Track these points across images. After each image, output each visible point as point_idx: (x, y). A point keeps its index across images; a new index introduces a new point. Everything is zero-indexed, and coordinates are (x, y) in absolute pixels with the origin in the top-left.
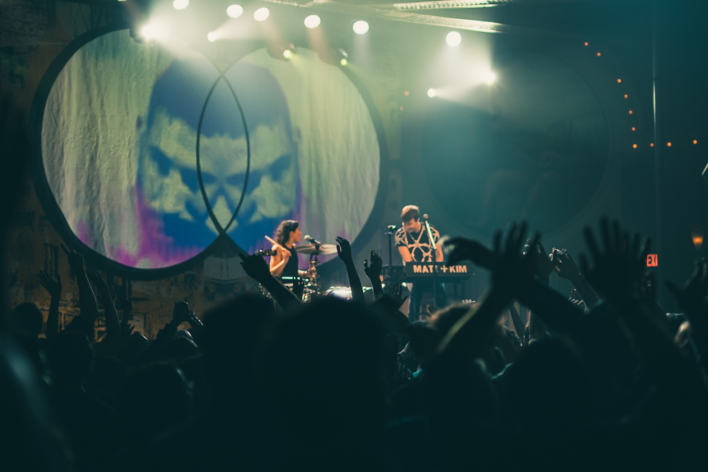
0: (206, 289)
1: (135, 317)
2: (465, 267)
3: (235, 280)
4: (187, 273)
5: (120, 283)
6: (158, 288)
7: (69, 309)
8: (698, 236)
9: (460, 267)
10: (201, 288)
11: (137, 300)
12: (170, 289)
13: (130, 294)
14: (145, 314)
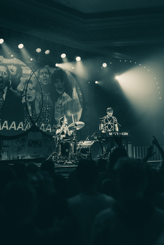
0: (29, 143)
1: (4, 152)
2: (127, 133)
3: (38, 140)
4: (22, 137)
6: (12, 143)
9: (125, 133)
10: (27, 142)
11: (5, 146)
12: (17, 143)
13: (2, 145)
14: (8, 151)
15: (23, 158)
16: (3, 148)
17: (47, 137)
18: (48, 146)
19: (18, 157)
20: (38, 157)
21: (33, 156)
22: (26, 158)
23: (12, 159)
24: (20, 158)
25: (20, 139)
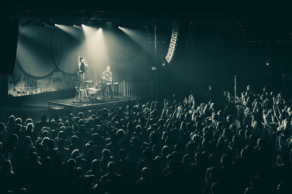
0: (53, 80)
1: (38, 88)
5: (35, 81)
6: (43, 81)
7: (23, 87)
8: (164, 63)
10: (52, 80)
11: (38, 84)
12: (46, 81)
13: (37, 83)
14: (40, 87)
15: (50, 91)
16: (37, 85)
17: (65, 75)
18: (66, 81)
19: (47, 91)
20: (60, 90)
21: (56, 89)
22: (52, 91)
23: (43, 92)
24: (48, 91)
25: (48, 78)
